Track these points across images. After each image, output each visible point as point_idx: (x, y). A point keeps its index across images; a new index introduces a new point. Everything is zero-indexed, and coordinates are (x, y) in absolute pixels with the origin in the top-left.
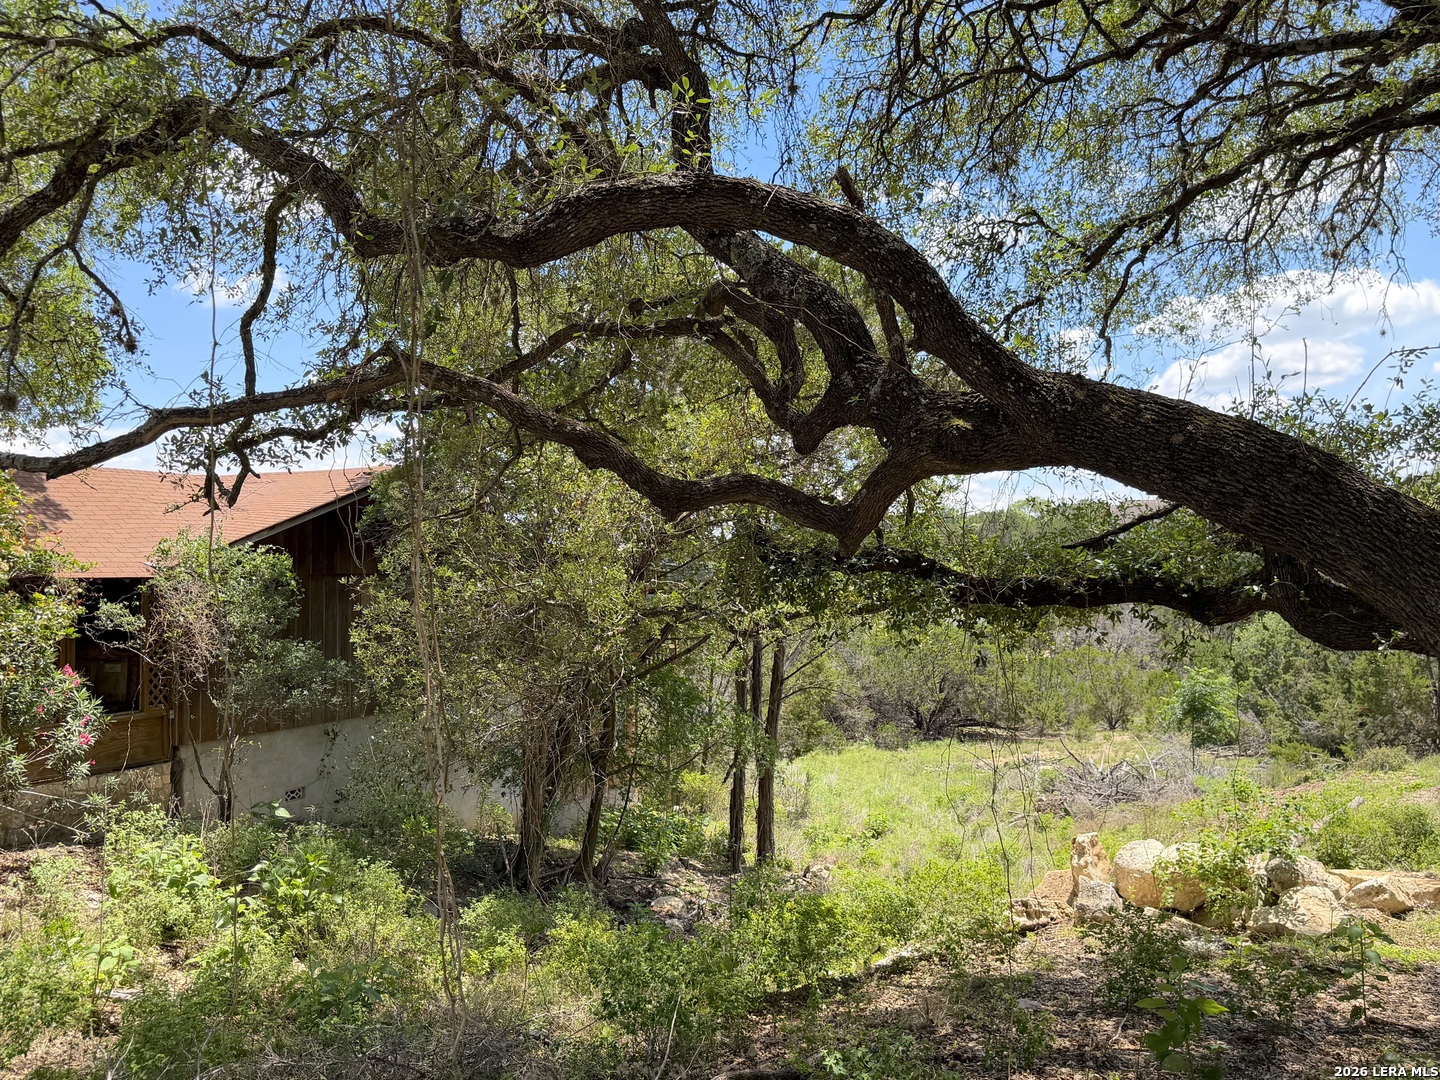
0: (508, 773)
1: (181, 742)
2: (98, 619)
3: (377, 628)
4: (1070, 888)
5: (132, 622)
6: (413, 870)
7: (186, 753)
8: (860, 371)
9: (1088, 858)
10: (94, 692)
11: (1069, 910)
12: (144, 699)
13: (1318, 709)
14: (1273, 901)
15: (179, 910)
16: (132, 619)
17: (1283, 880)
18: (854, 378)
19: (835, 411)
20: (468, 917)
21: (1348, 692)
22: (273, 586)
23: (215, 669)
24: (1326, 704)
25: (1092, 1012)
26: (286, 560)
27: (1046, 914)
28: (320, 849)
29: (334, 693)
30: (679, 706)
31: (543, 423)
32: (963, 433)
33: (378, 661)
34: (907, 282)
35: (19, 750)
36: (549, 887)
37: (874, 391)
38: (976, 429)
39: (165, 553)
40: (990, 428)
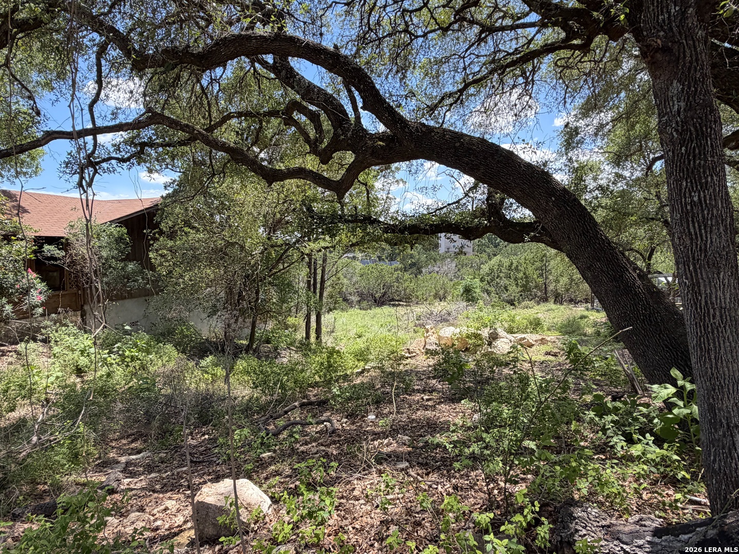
0: (219, 313)
1: (84, 303)
2: (43, 251)
3: (160, 252)
4: (424, 343)
5: (60, 254)
6: (181, 346)
7: (86, 308)
8: (344, 127)
9: (429, 333)
10: (43, 280)
11: (423, 351)
12: (68, 286)
13: (507, 290)
14: (490, 344)
15: (83, 361)
16: (59, 252)
17: (494, 337)
18: (342, 130)
19: (337, 145)
20: (203, 363)
21: (517, 284)
22: (119, 240)
24: (509, 288)
25: (429, 378)
26: (124, 230)
27: (415, 352)
28: (143, 339)
29: (148, 283)
30: (285, 288)
31: (217, 144)
32: (382, 147)
33: (161, 264)
34: (359, 81)
35: (8, 303)
36: (236, 356)
37: (349, 134)
38: (387, 145)
39: (72, 226)
40: (391, 145)
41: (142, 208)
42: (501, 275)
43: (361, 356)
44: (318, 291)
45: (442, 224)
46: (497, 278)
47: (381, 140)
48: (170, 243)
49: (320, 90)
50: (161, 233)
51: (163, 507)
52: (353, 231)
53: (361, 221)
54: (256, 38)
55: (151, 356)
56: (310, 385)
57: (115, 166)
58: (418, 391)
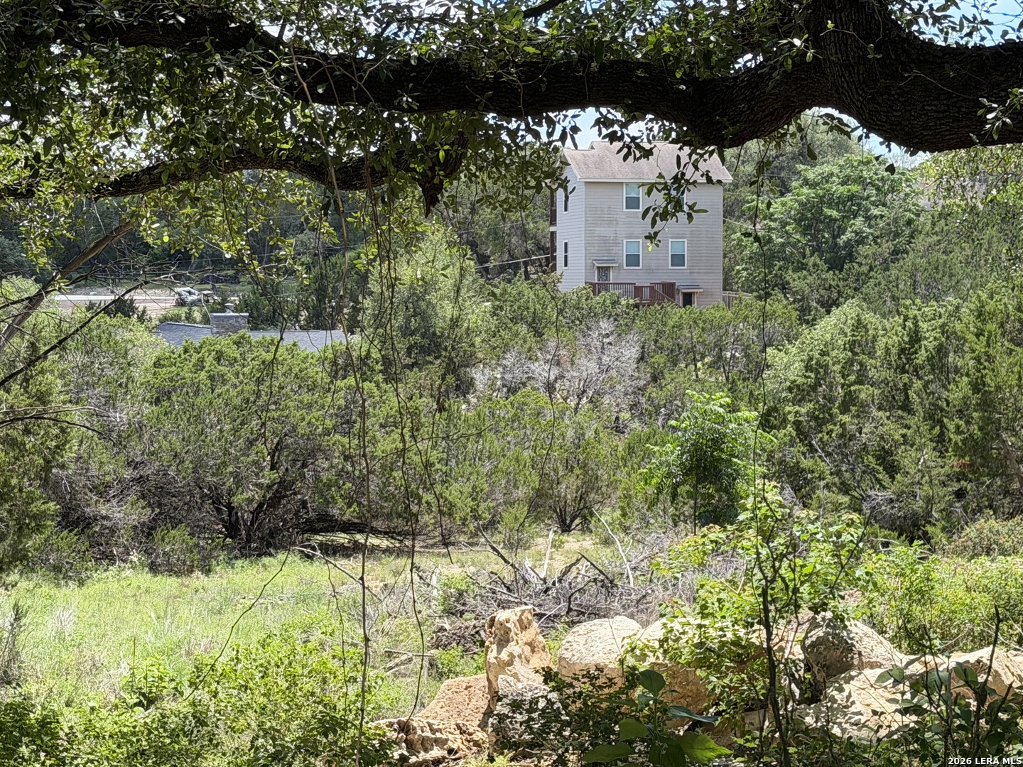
4: (483, 705)
9: (512, 648)
11: (479, 735)
13: (892, 470)
14: (814, 694)
17: (831, 661)
21: (941, 440)
24: (905, 458)
27: (441, 743)
42: (865, 392)
45: (584, 61)
46: (845, 409)
53: (173, 37)
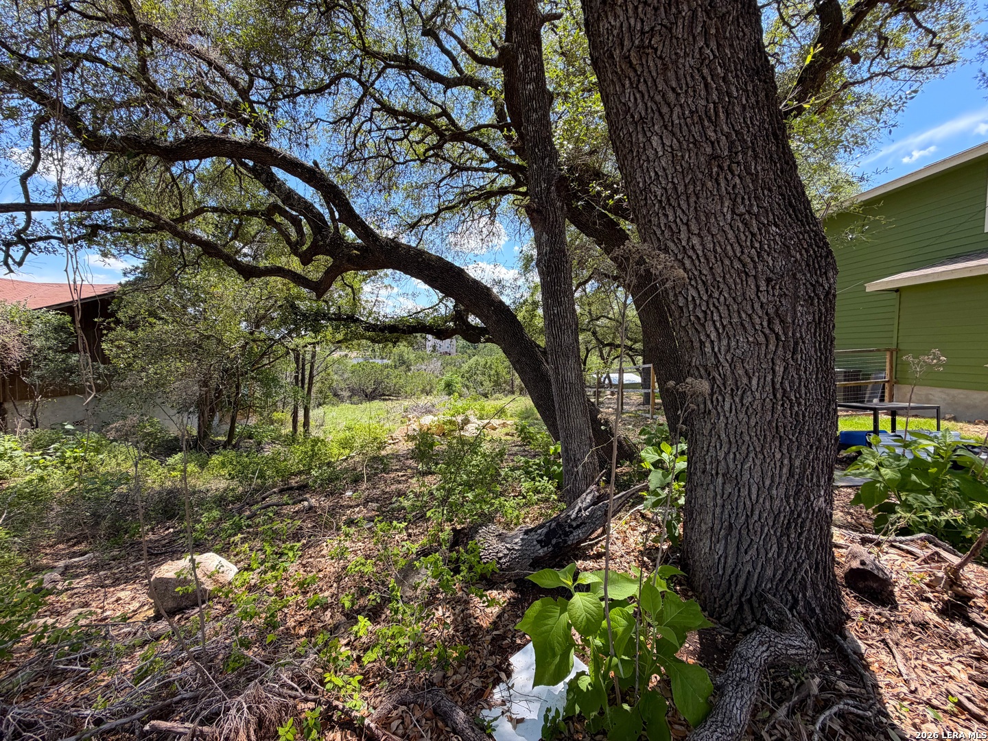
0: (191, 409)
1: (5, 400)
3: (117, 343)
4: (406, 432)
6: (142, 444)
7: (8, 405)
8: (324, 234)
9: (412, 422)
11: (405, 437)
13: (482, 385)
14: (462, 429)
18: (321, 237)
19: (315, 250)
20: (171, 461)
21: (490, 380)
22: (60, 328)
23: (24, 364)
24: (485, 383)
25: (407, 459)
26: (67, 318)
28: (91, 438)
30: (270, 382)
31: (188, 236)
32: (357, 255)
33: (117, 356)
34: (334, 197)
36: (212, 452)
37: (328, 241)
38: (362, 254)
40: (365, 254)
41: (93, 294)
42: (478, 372)
43: (346, 444)
44: (306, 386)
45: (419, 325)
46: (475, 375)
47: (356, 249)
48: (130, 334)
49: (300, 198)
50: (118, 322)
51: (114, 599)
52: (337, 329)
53: (344, 320)
54: (230, 142)
55: (101, 456)
56: (292, 474)
57: (56, 246)
58: (396, 470)
